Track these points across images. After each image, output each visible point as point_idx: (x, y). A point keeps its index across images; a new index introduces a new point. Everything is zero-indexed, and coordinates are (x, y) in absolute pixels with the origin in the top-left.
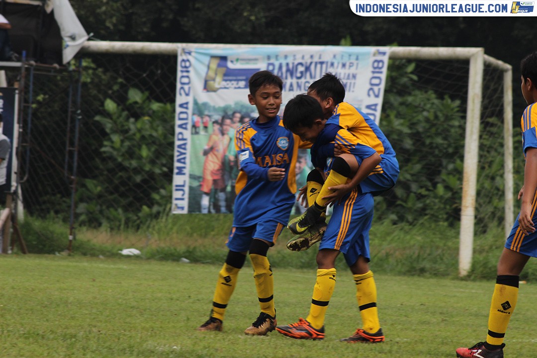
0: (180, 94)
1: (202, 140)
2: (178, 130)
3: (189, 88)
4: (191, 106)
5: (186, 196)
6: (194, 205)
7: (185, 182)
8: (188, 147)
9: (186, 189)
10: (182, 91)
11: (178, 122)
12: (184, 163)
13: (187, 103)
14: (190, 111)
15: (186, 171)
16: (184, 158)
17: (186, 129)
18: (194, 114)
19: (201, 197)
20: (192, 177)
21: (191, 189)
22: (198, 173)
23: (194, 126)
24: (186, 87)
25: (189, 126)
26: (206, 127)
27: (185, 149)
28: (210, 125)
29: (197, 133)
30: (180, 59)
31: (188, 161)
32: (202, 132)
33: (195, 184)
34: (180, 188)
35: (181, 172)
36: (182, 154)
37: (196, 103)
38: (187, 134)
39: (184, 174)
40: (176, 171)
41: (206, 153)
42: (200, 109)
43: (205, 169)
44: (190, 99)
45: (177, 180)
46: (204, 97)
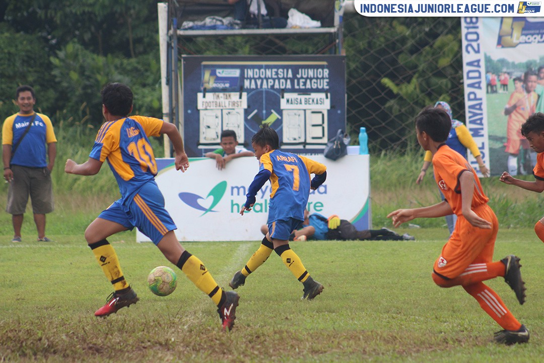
0: (468, 52)
1: (502, 99)
2: (467, 90)
3: (478, 45)
4: (482, 63)
6: (499, 167)
7: (483, 144)
8: (484, 107)
9: (486, 151)
10: (470, 49)
11: (466, 82)
12: (481, 124)
13: (478, 61)
14: (483, 70)
15: (485, 132)
16: (481, 119)
17: (479, 88)
18: (487, 72)
19: (507, 159)
20: (491, 138)
21: (492, 150)
22: (500, 133)
23: (490, 85)
24: (475, 44)
25: (484, 85)
26: (505, 85)
27: (480, 109)
28: (510, 83)
29: (494, 91)
31: (485, 121)
32: (500, 91)
33: (498, 145)
35: (477, 134)
36: (475, 114)
37: (488, 60)
38: (481, 93)
39: (482, 136)
41: (508, 112)
42: (493, 67)
43: (509, 129)
44: (481, 56)
46: (498, 54)
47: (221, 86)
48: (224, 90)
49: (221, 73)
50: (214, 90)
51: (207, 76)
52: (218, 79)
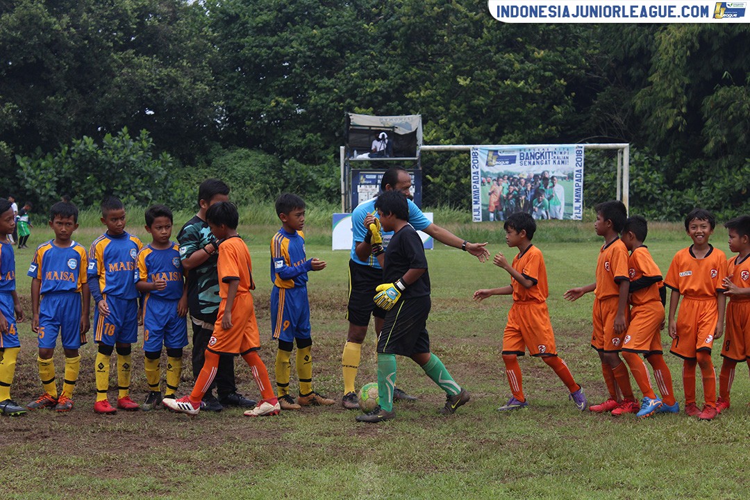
1: (488, 188)
2: (473, 184)
3: (478, 165)
4: (480, 173)
5: (481, 214)
6: (486, 218)
8: (480, 191)
9: (480, 211)
10: (474, 167)
11: (473, 181)
13: (477, 172)
14: (479, 176)
15: (480, 202)
18: (482, 177)
19: (489, 214)
20: (482, 205)
21: (483, 210)
22: (486, 203)
23: (482, 182)
24: (476, 165)
25: (480, 182)
26: (489, 183)
28: (491, 181)
29: (484, 185)
30: (472, 152)
32: (487, 185)
33: (485, 208)
34: (477, 210)
35: (476, 203)
37: (482, 171)
38: (479, 186)
40: (473, 203)
41: (490, 194)
42: (484, 175)
43: (490, 201)
44: (479, 170)
45: (475, 207)
46: (486, 169)
47: (368, 182)
48: (369, 184)
49: (367, 177)
50: (365, 184)
51: (362, 178)
52: (367, 179)
